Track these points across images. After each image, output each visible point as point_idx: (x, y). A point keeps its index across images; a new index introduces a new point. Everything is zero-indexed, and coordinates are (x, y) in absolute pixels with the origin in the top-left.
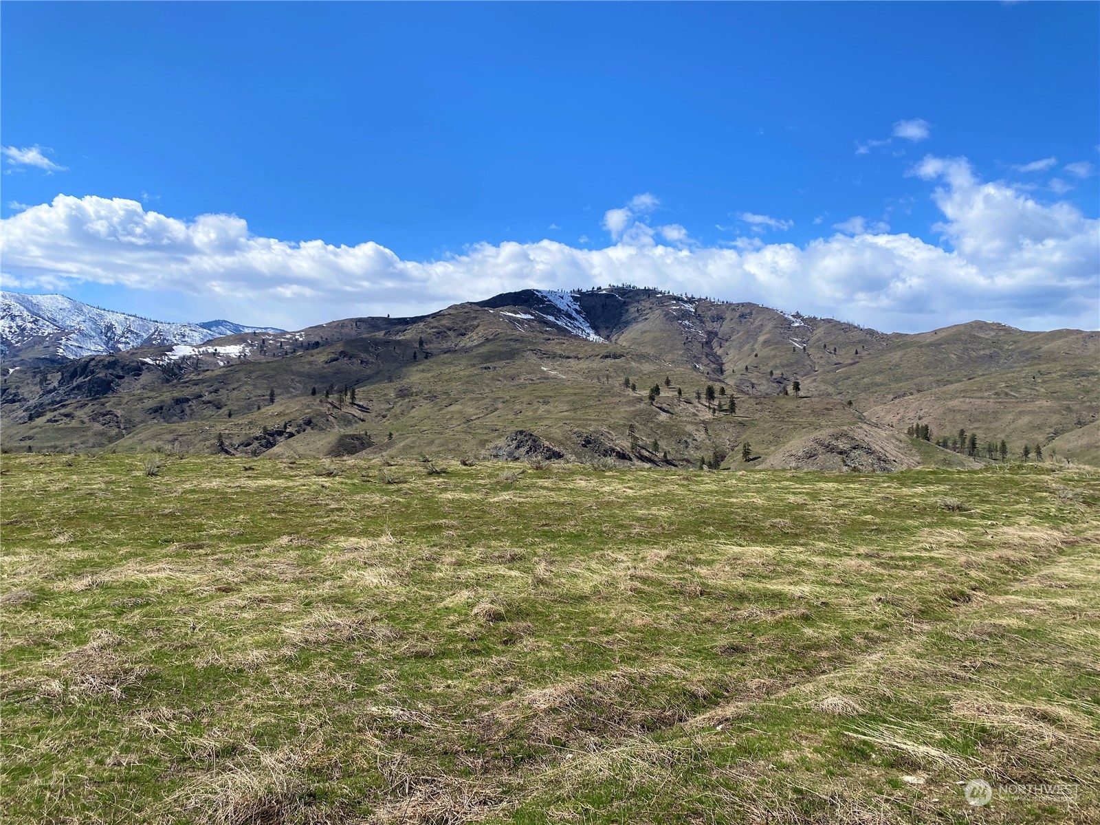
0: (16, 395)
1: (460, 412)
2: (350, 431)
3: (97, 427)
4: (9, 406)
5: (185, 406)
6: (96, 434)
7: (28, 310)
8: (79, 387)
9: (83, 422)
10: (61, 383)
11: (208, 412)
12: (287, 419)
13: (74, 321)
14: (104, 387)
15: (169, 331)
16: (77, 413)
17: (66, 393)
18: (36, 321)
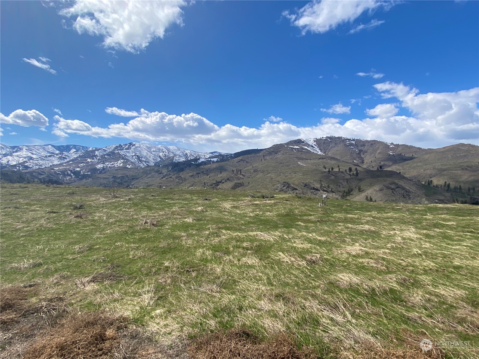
0: (161, 172)
1: (270, 176)
2: (239, 182)
3: (177, 180)
4: (160, 175)
5: (199, 175)
6: (177, 182)
8: (176, 170)
9: (174, 179)
10: (171, 169)
11: (205, 177)
12: (222, 178)
13: (178, 153)
14: (182, 170)
15: (201, 155)
16: (173, 177)
17: (173, 172)
18: (168, 153)
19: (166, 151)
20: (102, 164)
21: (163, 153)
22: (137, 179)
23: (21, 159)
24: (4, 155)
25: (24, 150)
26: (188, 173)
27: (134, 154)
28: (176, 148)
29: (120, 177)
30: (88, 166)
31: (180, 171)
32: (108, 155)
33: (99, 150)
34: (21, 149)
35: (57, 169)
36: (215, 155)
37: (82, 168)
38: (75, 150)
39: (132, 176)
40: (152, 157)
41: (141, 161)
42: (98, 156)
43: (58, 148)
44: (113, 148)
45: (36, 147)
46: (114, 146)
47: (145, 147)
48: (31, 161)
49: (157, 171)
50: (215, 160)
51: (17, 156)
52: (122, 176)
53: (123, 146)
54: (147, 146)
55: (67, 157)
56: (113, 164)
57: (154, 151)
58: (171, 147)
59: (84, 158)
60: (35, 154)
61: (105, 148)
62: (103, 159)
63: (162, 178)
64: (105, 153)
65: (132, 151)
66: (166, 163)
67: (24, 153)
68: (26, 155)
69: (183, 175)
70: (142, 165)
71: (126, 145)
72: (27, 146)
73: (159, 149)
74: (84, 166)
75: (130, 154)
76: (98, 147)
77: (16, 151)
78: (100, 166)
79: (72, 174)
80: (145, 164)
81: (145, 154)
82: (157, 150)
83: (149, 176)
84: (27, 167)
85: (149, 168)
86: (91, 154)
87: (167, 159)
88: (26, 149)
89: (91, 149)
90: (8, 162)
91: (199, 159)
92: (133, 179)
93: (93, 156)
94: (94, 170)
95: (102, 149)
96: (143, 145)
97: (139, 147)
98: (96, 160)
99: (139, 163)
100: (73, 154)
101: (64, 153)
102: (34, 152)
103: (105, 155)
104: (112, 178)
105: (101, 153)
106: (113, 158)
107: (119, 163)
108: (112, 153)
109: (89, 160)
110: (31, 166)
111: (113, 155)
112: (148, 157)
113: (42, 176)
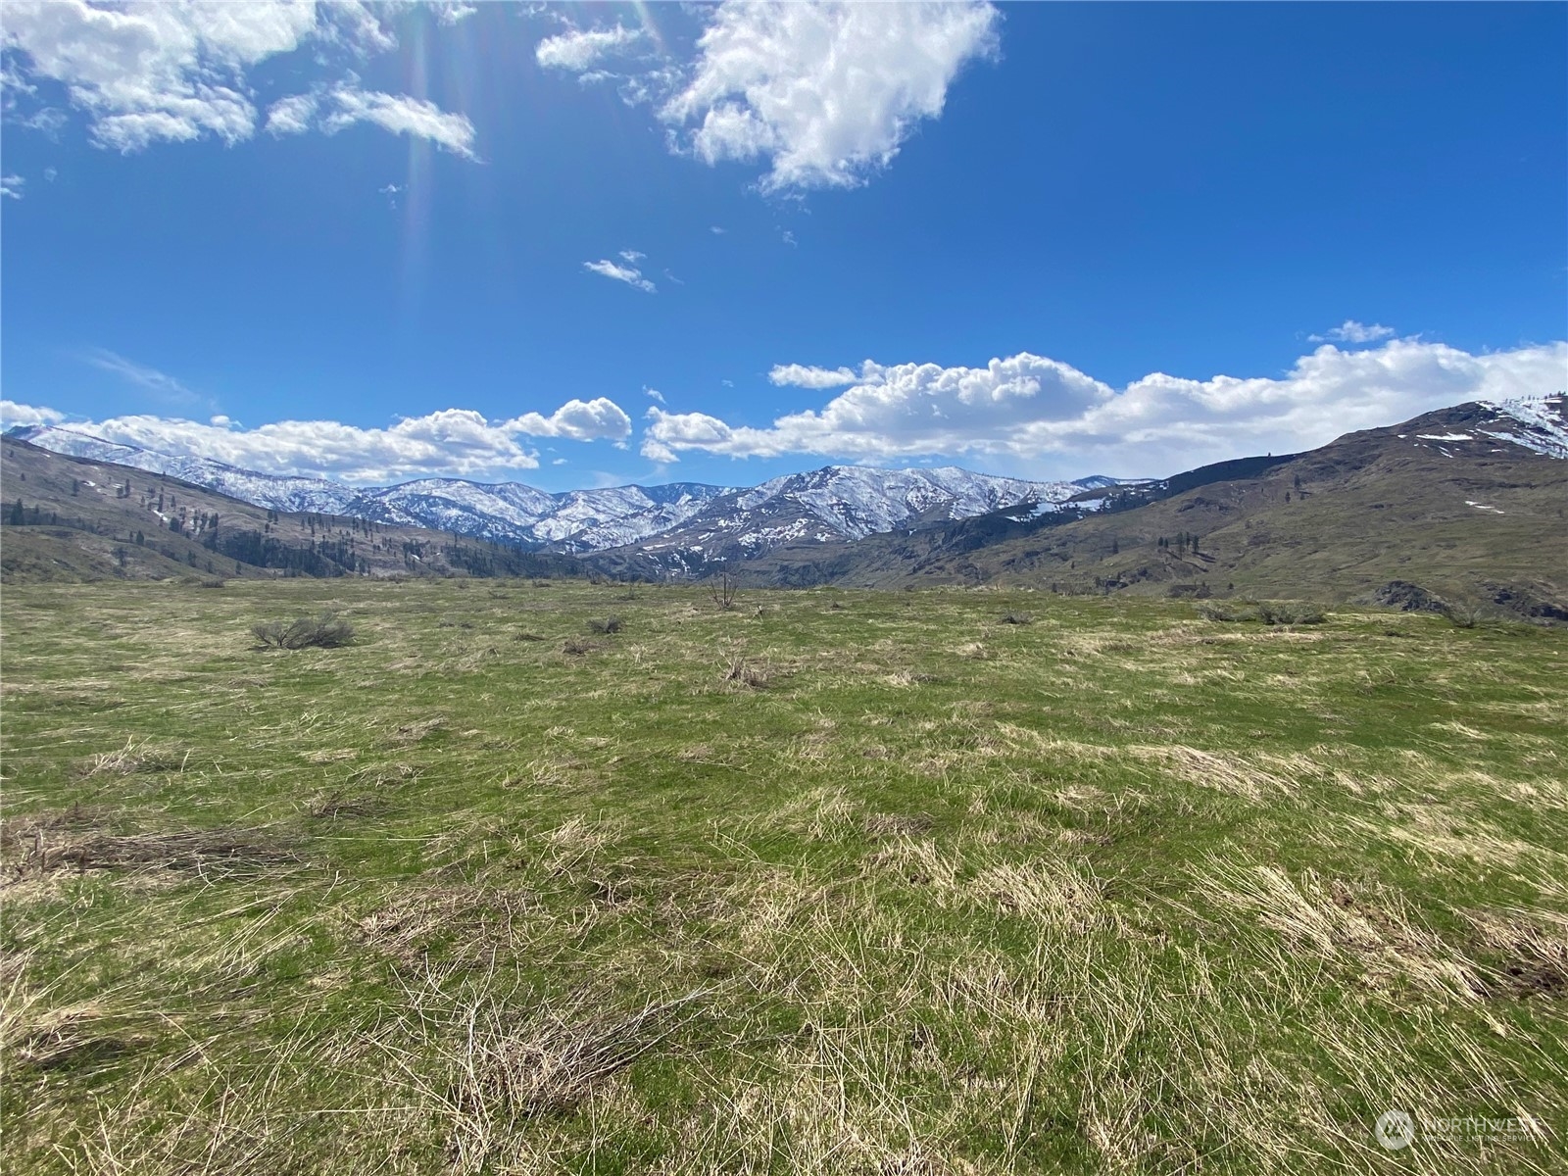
0: (912, 552)
2: (1188, 582)
3: (960, 577)
4: (907, 561)
5: (1035, 558)
7: (930, 482)
8: (957, 544)
9: (950, 573)
10: (943, 543)
11: (1055, 564)
12: (1121, 569)
13: (964, 488)
14: (977, 544)
15: (1042, 491)
16: (947, 566)
17: (948, 550)
18: (935, 491)
19: (928, 484)
20: (754, 532)
21: (919, 491)
22: (844, 573)
23: (575, 525)
24: (540, 515)
25: (580, 501)
26: (997, 554)
27: (835, 502)
28: (959, 475)
29: (797, 570)
30: (720, 539)
31: (971, 549)
32: (769, 505)
33: (746, 493)
34: (574, 500)
35: (650, 548)
36: (1090, 488)
37: (706, 545)
38: (690, 497)
39: (829, 565)
40: (885, 507)
41: (853, 519)
42: (743, 511)
43: (653, 493)
44: (779, 487)
45: (605, 493)
46: (784, 480)
47: (865, 478)
48: (595, 530)
49: (900, 551)
50: (1093, 505)
51: (567, 518)
52: (804, 567)
53: (807, 479)
54: (871, 475)
55: (671, 517)
56: (780, 532)
57: (890, 488)
58: (943, 473)
59: (711, 517)
60: (604, 512)
61: (760, 488)
62: (756, 521)
63: (915, 571)
64: (761, 502)
65: (831, 492)
66: (928, 520)
67: (580, 510)
68: (584, 514)
69: (979, 559)
70: (856, 533)
71: (815, 474)
72: (586, 492)
73: (907, 480)
74: (711, 539)
75: (824, 501)
76: (745, 485)
77: (565, 507)
78: (748, 539)
79: (683, 562)
80: (866, 530)
81: (865, 498)
82: (900, 484)
83: (875, 566)
84: (585, 546)
85: (877, 542)
86: (724, 506)
87: (931, 511)
88: (584, 500)
89: (726, 492)
90: (548, 533)
91: (1034, 506)
92: (832, 574)
93: (732, 512)
94: (735, 550)
95: (753, 489)
96: (861, 472)
97: (849, 478)
98: (738, 523)
99: (848, 526)
100: (685, 509)
101: (664, 505)
102: (600, 507)
103: (760, 507)
104: (779, 571)
105: (750, 503)
106: (781, 516)
107: (797, 530)
108: (779, 501)
109: (722, 523)
110: (594, 543)
111: (781, 508)
112: (874, 507)
113: (619, 568)
